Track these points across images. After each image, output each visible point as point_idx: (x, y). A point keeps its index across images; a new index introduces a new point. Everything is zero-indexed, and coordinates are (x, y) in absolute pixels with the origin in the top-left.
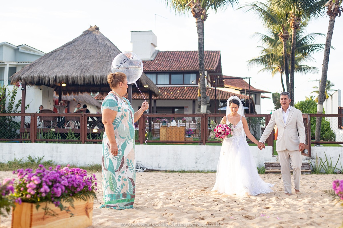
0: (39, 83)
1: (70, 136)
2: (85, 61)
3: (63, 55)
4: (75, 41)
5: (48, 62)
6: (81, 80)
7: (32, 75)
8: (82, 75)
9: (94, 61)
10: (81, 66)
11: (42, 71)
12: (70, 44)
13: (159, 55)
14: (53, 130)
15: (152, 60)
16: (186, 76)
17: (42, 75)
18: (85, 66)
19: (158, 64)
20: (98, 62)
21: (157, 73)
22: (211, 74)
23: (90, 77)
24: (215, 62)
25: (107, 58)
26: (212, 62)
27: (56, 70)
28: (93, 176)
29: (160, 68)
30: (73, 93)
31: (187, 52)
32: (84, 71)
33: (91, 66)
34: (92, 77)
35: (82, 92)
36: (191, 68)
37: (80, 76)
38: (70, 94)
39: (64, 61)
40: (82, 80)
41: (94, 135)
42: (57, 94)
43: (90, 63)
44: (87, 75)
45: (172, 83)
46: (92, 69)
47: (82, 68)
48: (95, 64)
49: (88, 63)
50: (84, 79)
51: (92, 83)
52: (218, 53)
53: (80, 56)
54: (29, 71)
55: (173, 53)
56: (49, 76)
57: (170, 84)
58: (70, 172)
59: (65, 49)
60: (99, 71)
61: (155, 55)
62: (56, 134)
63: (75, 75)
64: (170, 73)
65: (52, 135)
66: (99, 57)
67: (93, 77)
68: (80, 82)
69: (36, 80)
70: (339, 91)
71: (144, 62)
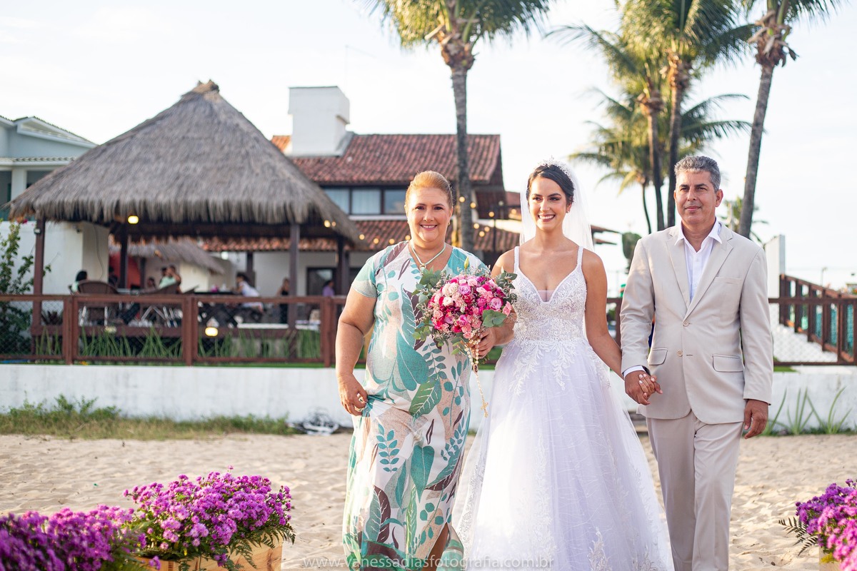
0: (77, 216)
1: (152, 344)
2: (186, 165)
3: (135, 151)
4: (162, 117)
5: (99, 167)
6: (177, 211)
7: (60, 198)
8: (180, 200)
9: (208, 165)
10: (178, 178)
11: (84, 190)
12: (149, 123)
13: (355, 142)
14: (111, 330)
15: (338, 157)
17: (83, 198)
18: (187, 177)
19: (353, 166)
20: (219, 169)
21: (351, 187)
22: (478, 188)
23: (199, 204)
24: (488, 162)
25: (239, 159)
26: (482, 162)
27: (118, 187)
28: (284, 490)
29: (358, 176)
30: (154, 239)
31: (420, 137)
32: (184, 189)
33: (203, 176)
34: (204, 205)
35: (176, 236)
37: (176, 203)
38: (148, 241)
39: (136, 166)
40: (182, 210)
42: (116, 240)
43: (199, 170)
44: (193, 198)
45: (387, 210)
46: (204, 185)
47: (179, 182)
48: (211, 174)
49: (195, 170)
50: (186, 210)
51: (204, 218)
52: (495, 139)
53: (174, 154)
54: (54, 190)
55: (390, 140)
56: (100, 203)
57: (382, 212)
59: (140, 135)
60: (222, 190)
61: (345, 144)
62: (117, 338)
63: (163, 199)
64: (383, 187)
65: (108, 342)
66: (220, 157)
67: (207, 203)
68: (177, 217)
69: (69, 211)
70: (782, 239)
71: (320, 161)
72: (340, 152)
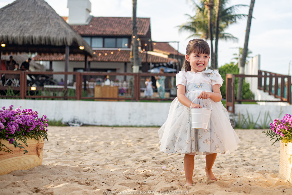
1: (9, 93)
2: (23, 22)
3: (4, 16)
4: (14, 3)
6: (20, 40)
8: (21, 36)
9: (33, 22)
10: (21, 27)
12: (9, 5)
13: (93, 20)
15: (86, 25)
16: (119, 40)
18: (25, 27)
19: (92, 29)
20: (37, 24)
21: (91, 36)
22: (142, 39)
23: (29, 37)
24: (145, 28)
25: (45, 20)
26: (143, 28)
28: (44, 117)
29: (94, 32)
30: (12, 52)
31: (119, 18)
32: (23, 31)
33: (31, 26)
34: (31, 38)
35: (21, 52)
36: (123, 33)
37: (20, 37)
38: (9, 54)
39: (4, 22)
40: (22, 40)
41: (32, 93)
43: (29, 24)
44: (27, 35)
45: (106, 46)
46: (31, 30)
47: (21, 28)
48: (34, 26)
49: (27, 24)
50: (24, 39)
51: (31, 43)
52: (148, 19)
53: (19, 18)
55: (107, 19)
57: (104, 47)
58: (22, 112)
59: (5, 10)
60: (38, 32)
61: (89, 20)
63: (14, 35)
64: (104, 37)
66: (38, 19)
67: (32, 37)
68: (20, 43)
70: (259, 56)
71: (79, 26)
72: (87, 23)
